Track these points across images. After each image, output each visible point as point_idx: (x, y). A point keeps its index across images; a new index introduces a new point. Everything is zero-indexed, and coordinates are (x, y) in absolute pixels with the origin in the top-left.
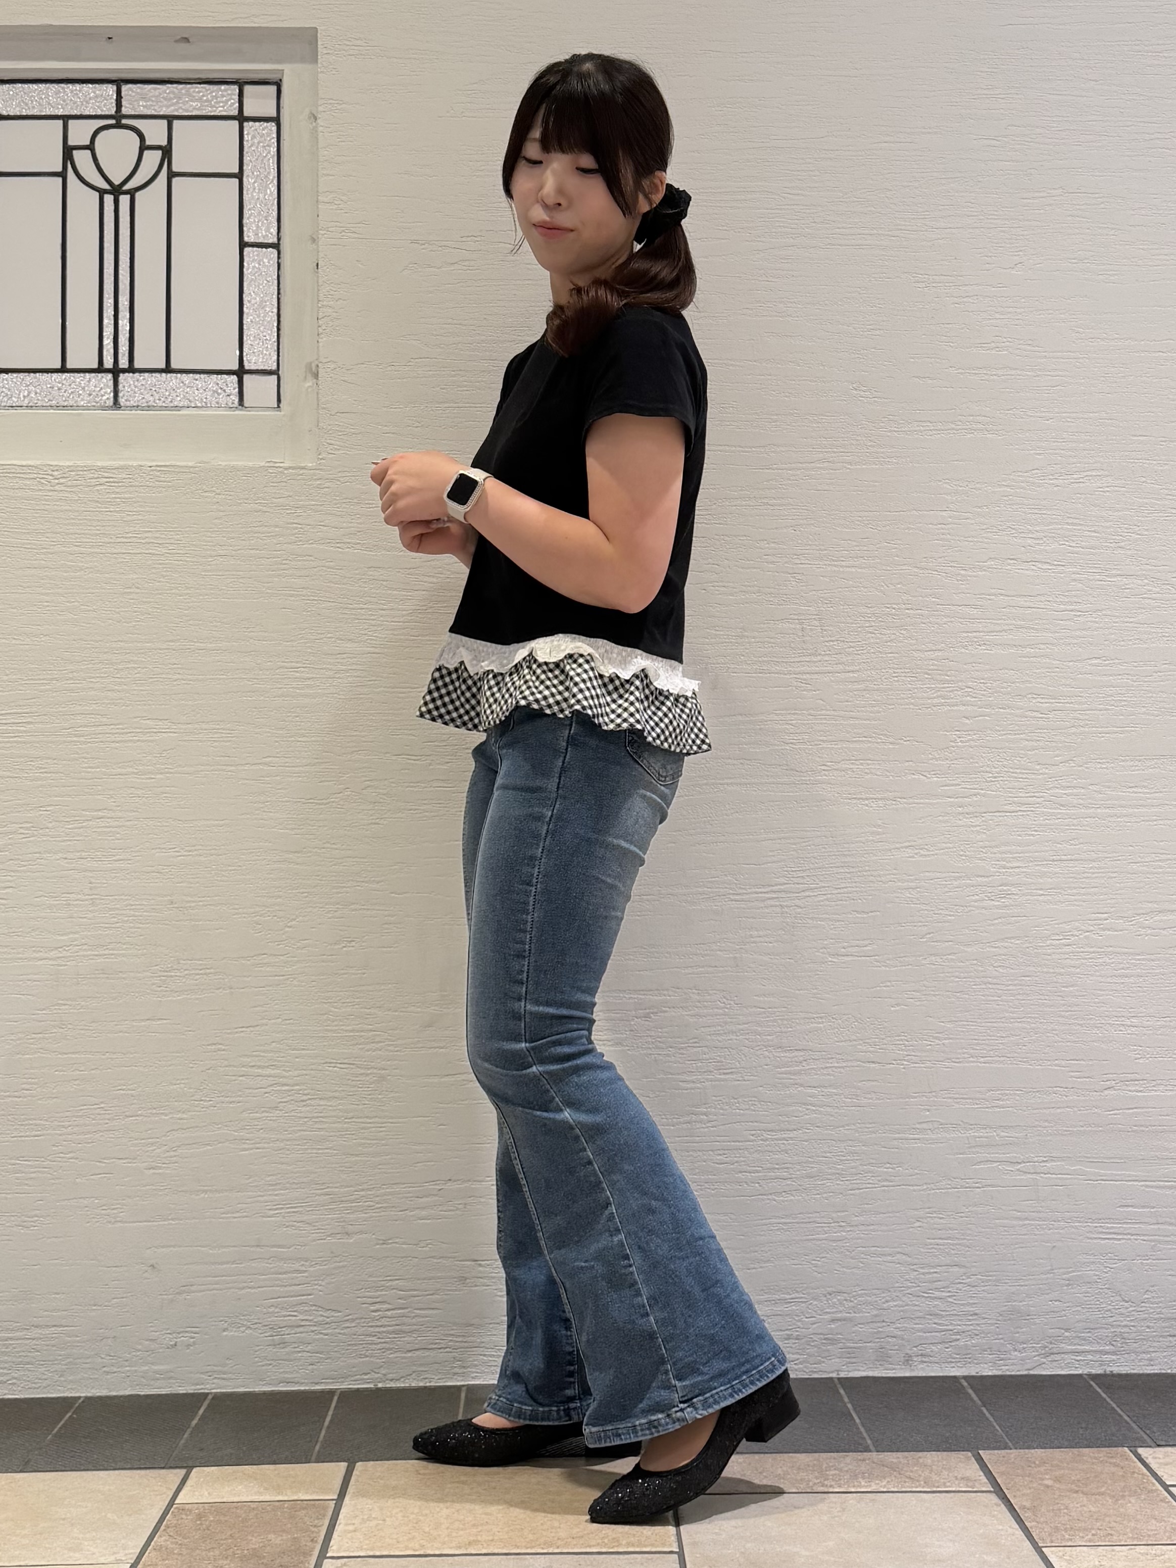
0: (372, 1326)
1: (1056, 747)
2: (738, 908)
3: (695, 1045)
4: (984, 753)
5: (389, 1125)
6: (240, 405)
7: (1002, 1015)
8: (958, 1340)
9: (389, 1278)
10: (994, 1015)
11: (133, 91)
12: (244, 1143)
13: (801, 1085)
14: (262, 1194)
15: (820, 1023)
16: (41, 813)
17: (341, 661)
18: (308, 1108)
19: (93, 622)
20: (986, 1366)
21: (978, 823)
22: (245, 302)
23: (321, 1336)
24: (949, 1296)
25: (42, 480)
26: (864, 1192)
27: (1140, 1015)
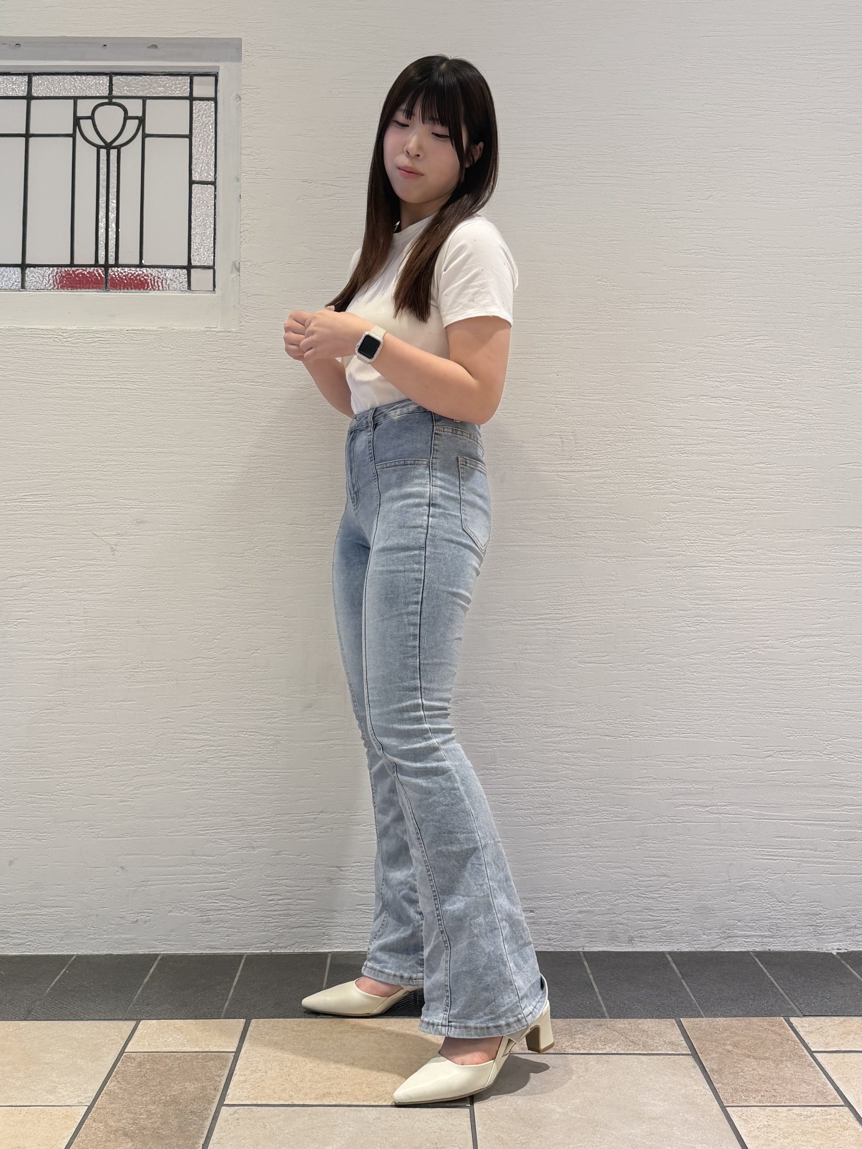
0: (268, 911)
1: (734, 523)
2: (517, 630)
3: (489, 722)
4: (685, 527)
5: (282, 773)
6: (188, 289)
7: (696, 705)
8: (665, 926)
9: (280, 878)
10: (691, 705)
11: (121, 81)
12: (184, 785)
13: (559, 751)
14: (196, 820)
15: (572, 709)
16: (52, 561)
17: (254, 461)
18: (227, 762)
19: (88, 434)
20: (684, 945)
21: (680, 574)
22: (193, 220)
23: (234, 917)
24: (659, 897)
25: (56, 339)
26: (602, 824)
27: (790, 706)
